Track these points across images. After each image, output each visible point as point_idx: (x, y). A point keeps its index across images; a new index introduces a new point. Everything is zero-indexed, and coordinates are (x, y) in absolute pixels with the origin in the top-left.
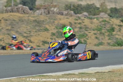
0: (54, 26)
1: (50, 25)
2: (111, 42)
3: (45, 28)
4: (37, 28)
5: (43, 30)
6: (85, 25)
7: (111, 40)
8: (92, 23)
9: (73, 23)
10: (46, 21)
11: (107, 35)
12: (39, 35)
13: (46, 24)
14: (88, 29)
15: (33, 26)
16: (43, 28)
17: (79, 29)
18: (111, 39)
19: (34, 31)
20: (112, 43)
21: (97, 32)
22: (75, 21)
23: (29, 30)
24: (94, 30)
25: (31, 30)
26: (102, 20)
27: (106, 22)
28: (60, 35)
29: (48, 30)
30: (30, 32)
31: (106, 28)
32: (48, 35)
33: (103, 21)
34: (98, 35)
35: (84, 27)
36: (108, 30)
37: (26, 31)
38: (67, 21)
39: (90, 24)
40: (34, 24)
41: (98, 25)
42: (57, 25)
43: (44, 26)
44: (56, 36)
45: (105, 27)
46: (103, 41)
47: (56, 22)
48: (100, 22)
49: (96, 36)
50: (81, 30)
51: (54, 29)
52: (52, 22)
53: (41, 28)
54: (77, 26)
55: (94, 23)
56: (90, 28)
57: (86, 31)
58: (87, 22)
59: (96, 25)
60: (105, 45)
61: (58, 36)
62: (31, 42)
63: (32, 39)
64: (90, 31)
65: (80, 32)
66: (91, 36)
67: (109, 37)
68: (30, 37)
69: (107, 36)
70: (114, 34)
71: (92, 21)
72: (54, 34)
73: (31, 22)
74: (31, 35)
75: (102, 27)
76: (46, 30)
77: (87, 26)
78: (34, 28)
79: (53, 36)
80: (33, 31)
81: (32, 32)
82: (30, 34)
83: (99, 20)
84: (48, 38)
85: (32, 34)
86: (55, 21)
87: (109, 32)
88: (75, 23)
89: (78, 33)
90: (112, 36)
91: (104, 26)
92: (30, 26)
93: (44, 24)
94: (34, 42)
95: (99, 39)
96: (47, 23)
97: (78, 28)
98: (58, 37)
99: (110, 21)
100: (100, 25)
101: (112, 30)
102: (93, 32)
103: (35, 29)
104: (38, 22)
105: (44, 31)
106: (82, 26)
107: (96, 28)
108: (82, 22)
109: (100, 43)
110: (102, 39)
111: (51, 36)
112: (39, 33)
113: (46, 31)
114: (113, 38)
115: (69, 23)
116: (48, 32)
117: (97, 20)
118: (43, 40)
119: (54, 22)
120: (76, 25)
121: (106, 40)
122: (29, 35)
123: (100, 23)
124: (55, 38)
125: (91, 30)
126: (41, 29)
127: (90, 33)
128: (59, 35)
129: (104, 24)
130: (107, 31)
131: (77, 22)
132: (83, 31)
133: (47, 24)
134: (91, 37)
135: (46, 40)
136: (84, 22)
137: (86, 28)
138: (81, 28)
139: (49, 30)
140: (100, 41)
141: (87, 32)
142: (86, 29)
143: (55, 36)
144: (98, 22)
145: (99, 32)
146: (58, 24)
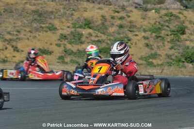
0: (71, 22)
1: (63, 20)
2: (174, 54)
3: (50, 25)
4: (35, 25)
5: (45, 29)
6: (131, 22)
7: (175, 50)
8: (144, 19)
9: (108, 17)
10: (57, 13)
11: (169, 40)
12: (35, 37)
13: (55, 18)
14: (135, 30)
15: (27, 21)
16: (47, 25)
17: (118, 28)
18: (176, 47)
19: (28, 29)
20: (176, 54)
21: (151, 34)
22: (115, 13)
23: (17, 28)
24: (145, 31)
25: (21, 27)
26: (166, 12)
27: (172, 18)
28: (76, 38)
29: (56, 29)
30: (18, 32)
31: (171, 27)
32: (54, 37)
33: (166, 15)
34: (151, 39)
35: (129, 24)
36: (173, 31)
37: (12, 30)
38: (98, 13)
39: (142, 20)
40: (31, 18)
41: (156, 22)
42: (76, 20)
43: (50, 21)
44: (69, 40)
45: (168, 26)
46: (159, 52)
47: (76, 15)
48: (161, 17)
49: (146, 41)
50: (122, 30)
51: (68, 27)
52: (69, 14)
53: (43, 25)
54: (116, 24)
55: (149, 18)
56: (138, 26)
57: (129, 32)
58: (136, 15)
59: (152, 22)
60: (161, 58)
61: (72, 41)
62: (18, 51)
63: (20, 45)
64: (137, 33)
65: (119, 34)
66: (138, 42)
67: (172, 43)
68: (17, 41)
69: (168, 42)
70: (182, 39)
71: (146, 14)
72: (65, 37)
73: (28, 13)
74: (19, 37)
75: (162, 25)
76: (52, 29)
77: (134, 24)
78: (29, 25)
79: (61, 41)
80: (25, 31)
81: (23, 33)
82: (17, 35)
83: (159, 13)
84: (51, 44)
85: (21, 36)
86: (75, 13)
87: (174, 35)
88: (113, 18)
89: (113, 36)
90: (178, 43)
91: (167, 24)
92: (22, 21)
93: (50, 18)
94: (22, 51)
95: (153, 47)
96: (59, 15)
97: (117, 26)
98: (70, 43)
99: (181, 16)
100: (159, 23)
101: (181, 32)
102: (143, 34)
103: (31, 26)
104: (40, 15)
105: (47, 32)
106: (125, 22)
107: (151, 27)
108: (127, 15)
109: (152, 54)
110: (158, 47)
111: (59, 40)
112: (37, 34)
113: (50, 30)
114: (179, 46)
115: (101, 18)
116: (53, 33)
117: (156, 12)
118: (41, 47)
119: (72, 14)
120: (114, 20)
121: (165, 50)
122: (15, 37)
123: (160, 19)
124: (65, 45)
125: (139, 31)
126: (41, 27)
127: (137, 35)
128: (74, 39)
129: (167, 20)
130: (169, 33)
131: (117, 16)
132: (123, 33)
133: (58, 18)
134: (136, 44)
135: (47, 47)
136: (129, 17)
137: (130, 27)
138: (121, 26)
139: (58, 30)
140: (153, 52)
141: (130, 35)
142: (131, 30)
143: (66, 40)
144: (157, 15)
145: (154, 34)
146: (79, 18)
